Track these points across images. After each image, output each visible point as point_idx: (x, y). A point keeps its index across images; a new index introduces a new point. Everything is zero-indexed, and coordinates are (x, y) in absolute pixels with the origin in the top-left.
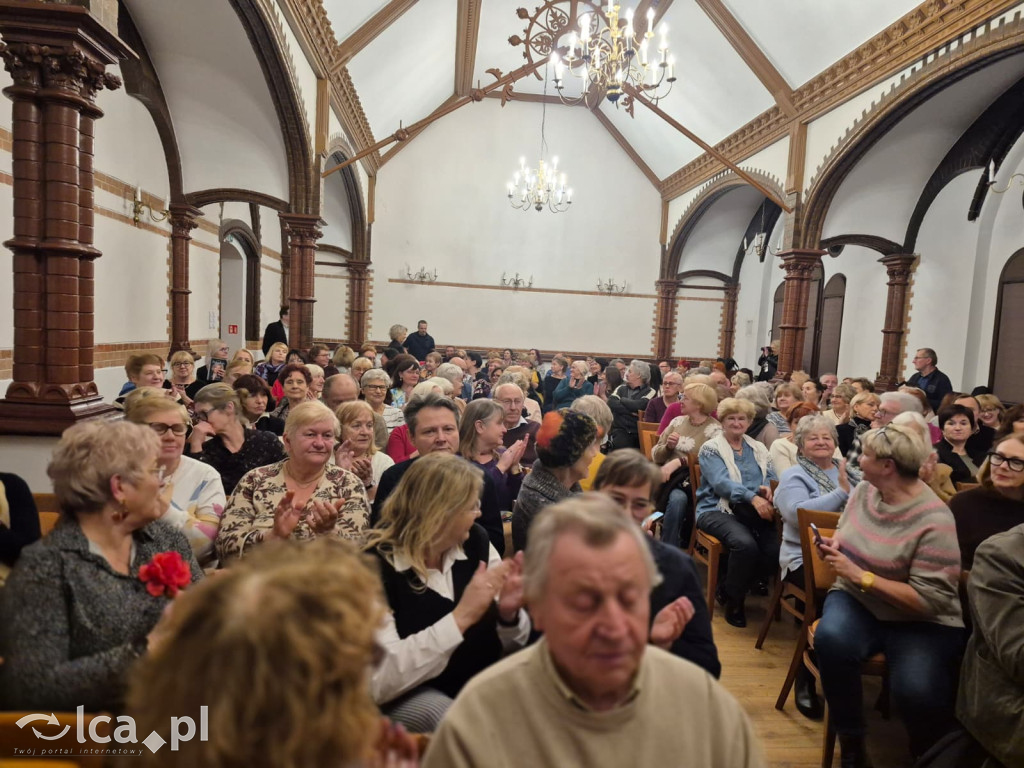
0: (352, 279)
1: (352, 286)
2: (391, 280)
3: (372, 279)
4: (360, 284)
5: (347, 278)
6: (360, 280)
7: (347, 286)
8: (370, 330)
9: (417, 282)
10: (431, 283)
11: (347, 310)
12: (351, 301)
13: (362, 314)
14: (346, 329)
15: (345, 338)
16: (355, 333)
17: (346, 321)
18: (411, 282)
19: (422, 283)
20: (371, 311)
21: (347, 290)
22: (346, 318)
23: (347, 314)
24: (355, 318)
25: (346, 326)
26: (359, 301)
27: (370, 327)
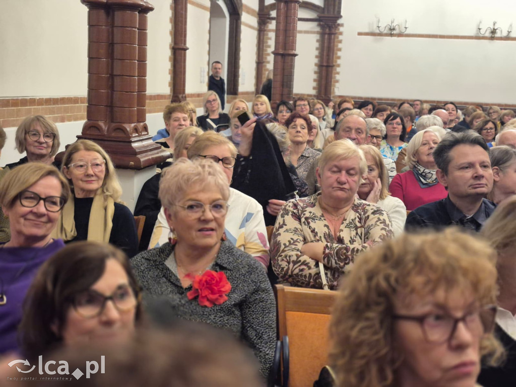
0: (322, 34)
1: (322, 41)
2: (360, 34)
3: (341, 34)
4: (330, 39)
5: (318, 33)
6: (330, 34)
7: (317, 41)
8: (337, 85)
9: (386, 35)
10: (400, 35)
11: (316, 65)
12: (321, 56)
13: (330, 69)
14: (314, 84)
15: (313, 92)
16: (323, 88)
17: (315, 76)
18: (380, 34)
19: (391, 35)
20: (339, 66)
21: (317, 45)
22: (315, 73)
23: (316, 69)
24: (324, 74)
25: (315, 80)
26: (328, 55)
27: (337, 81)
